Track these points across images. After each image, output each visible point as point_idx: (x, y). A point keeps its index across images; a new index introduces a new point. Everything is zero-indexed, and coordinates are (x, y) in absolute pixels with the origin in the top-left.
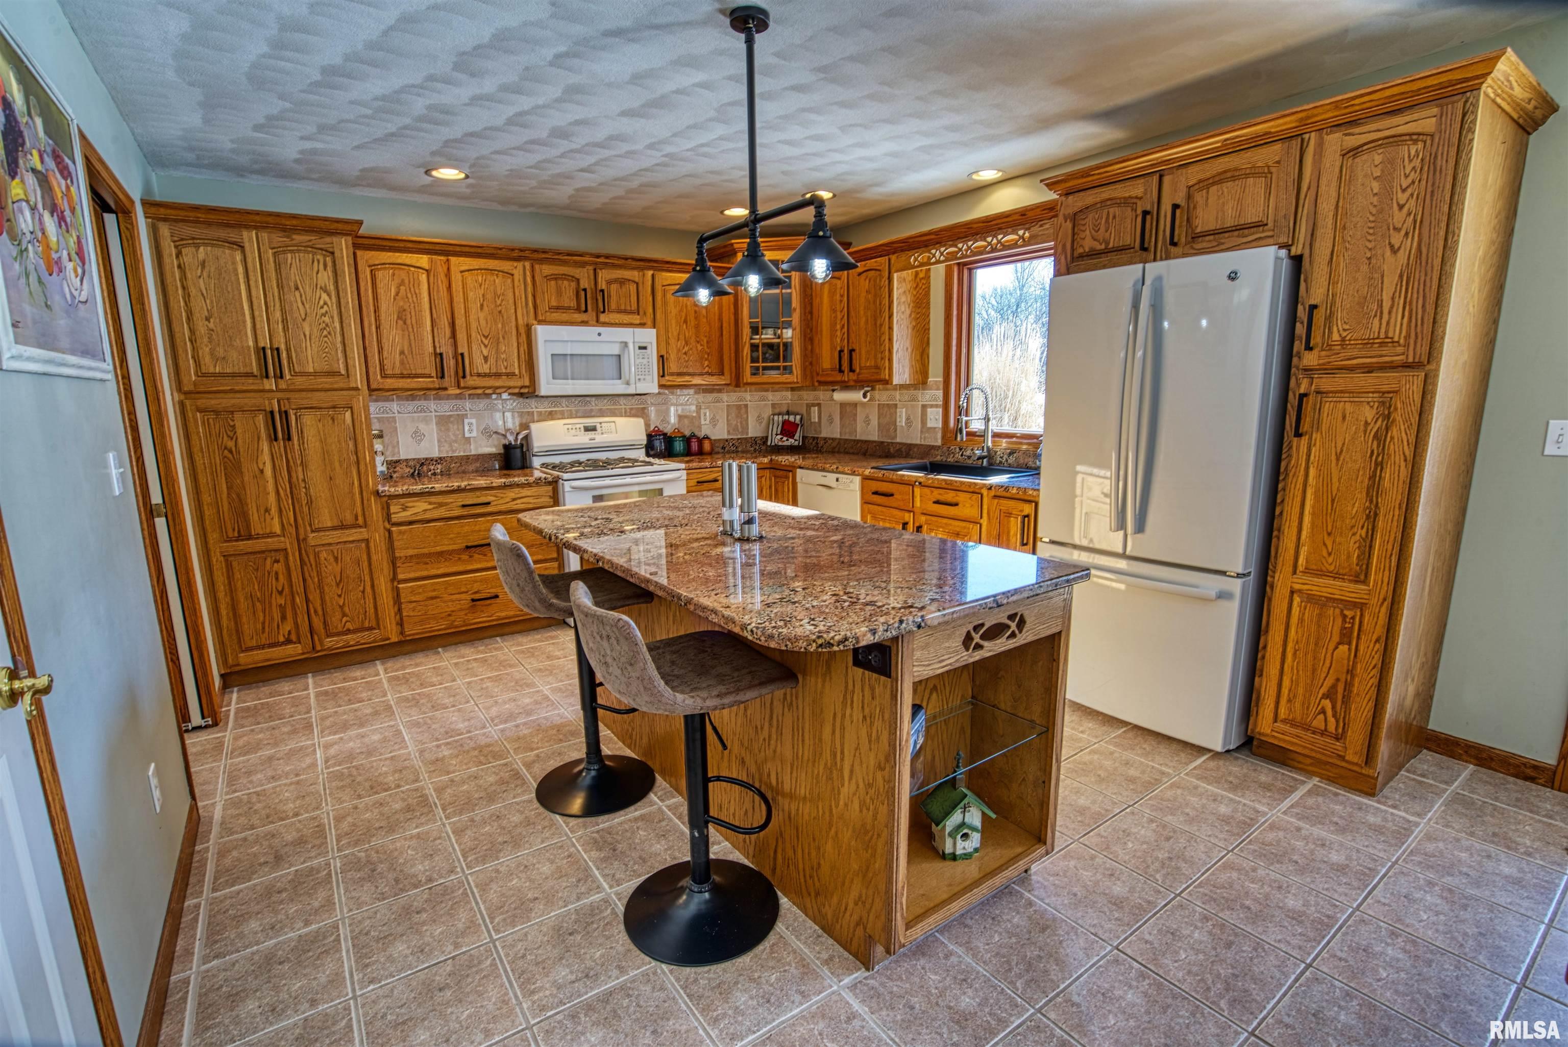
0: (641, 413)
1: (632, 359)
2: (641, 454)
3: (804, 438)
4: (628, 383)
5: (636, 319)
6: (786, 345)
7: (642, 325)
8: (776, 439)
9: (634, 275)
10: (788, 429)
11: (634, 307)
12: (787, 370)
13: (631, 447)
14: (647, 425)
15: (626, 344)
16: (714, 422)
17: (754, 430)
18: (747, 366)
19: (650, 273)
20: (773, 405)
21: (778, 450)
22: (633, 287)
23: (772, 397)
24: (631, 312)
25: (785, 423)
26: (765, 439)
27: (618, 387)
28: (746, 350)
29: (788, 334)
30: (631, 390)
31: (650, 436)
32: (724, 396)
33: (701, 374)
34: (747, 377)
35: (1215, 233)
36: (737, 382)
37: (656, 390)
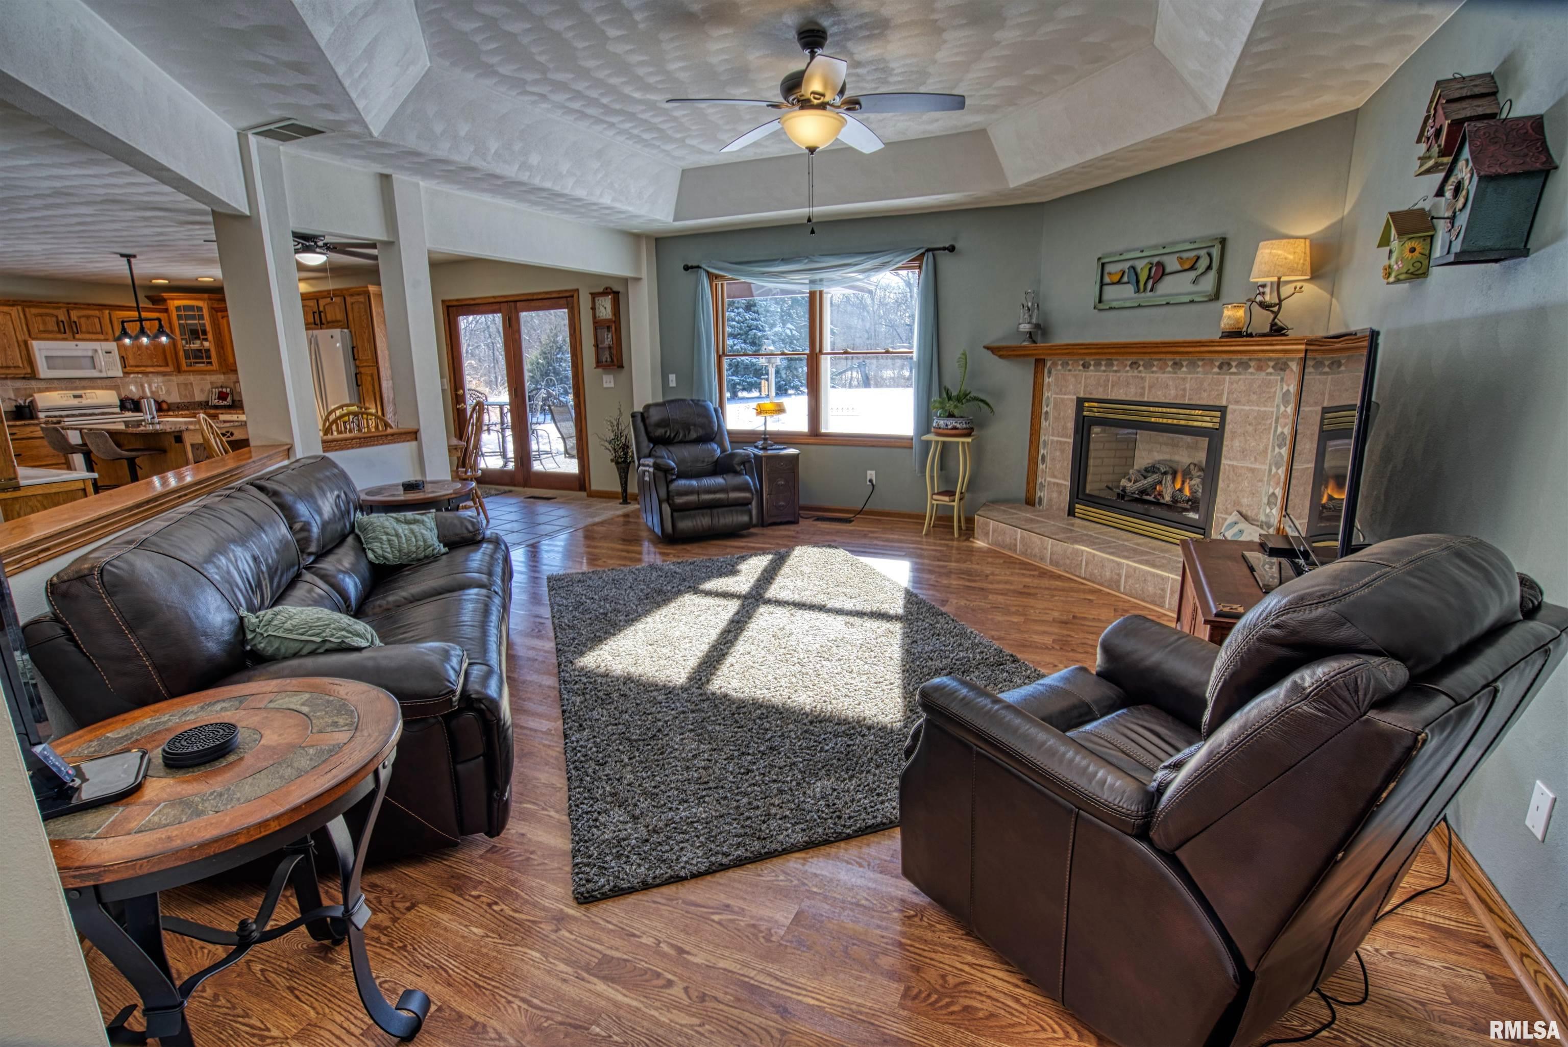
0: (116, 388)
1: (101, 359)
2: (118, 410)
3: (233, 401)
4: (101, 371)
5: (102, 337)
6: (208, 351)
7: (106, 340)
8: (216, 402)
9: (97, 313)
10: (222, 396)
11: (99, 329)
12: (210, 363)
13: (110, 406)
14: (119, 395)
15: (96, 351)
16: (168, 392)
17: (199, 397)
18: (183, 362)
19: (107, 312)
20: (212, 383)
21: (216, 407)
22: (97, 321)
23: (209, 378)
24: (97, 333)
25: (220, 393)
26: (207, 402)
27: (94, 374)
28: (181, 353)
29: (206, 344)
30: (104, 375)
31: (121, 401)
32: (174, 378)
33: (152, 366)
34: (184, 367)
35: (333, 322)
36: (179, 370)
37: (121, 375)
